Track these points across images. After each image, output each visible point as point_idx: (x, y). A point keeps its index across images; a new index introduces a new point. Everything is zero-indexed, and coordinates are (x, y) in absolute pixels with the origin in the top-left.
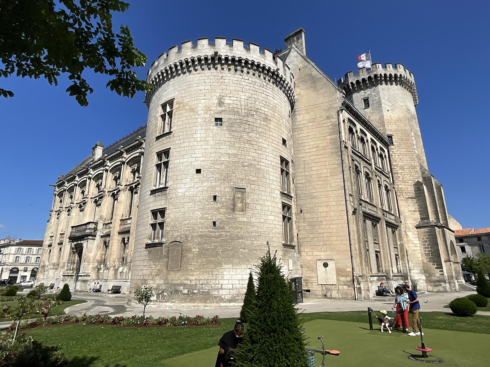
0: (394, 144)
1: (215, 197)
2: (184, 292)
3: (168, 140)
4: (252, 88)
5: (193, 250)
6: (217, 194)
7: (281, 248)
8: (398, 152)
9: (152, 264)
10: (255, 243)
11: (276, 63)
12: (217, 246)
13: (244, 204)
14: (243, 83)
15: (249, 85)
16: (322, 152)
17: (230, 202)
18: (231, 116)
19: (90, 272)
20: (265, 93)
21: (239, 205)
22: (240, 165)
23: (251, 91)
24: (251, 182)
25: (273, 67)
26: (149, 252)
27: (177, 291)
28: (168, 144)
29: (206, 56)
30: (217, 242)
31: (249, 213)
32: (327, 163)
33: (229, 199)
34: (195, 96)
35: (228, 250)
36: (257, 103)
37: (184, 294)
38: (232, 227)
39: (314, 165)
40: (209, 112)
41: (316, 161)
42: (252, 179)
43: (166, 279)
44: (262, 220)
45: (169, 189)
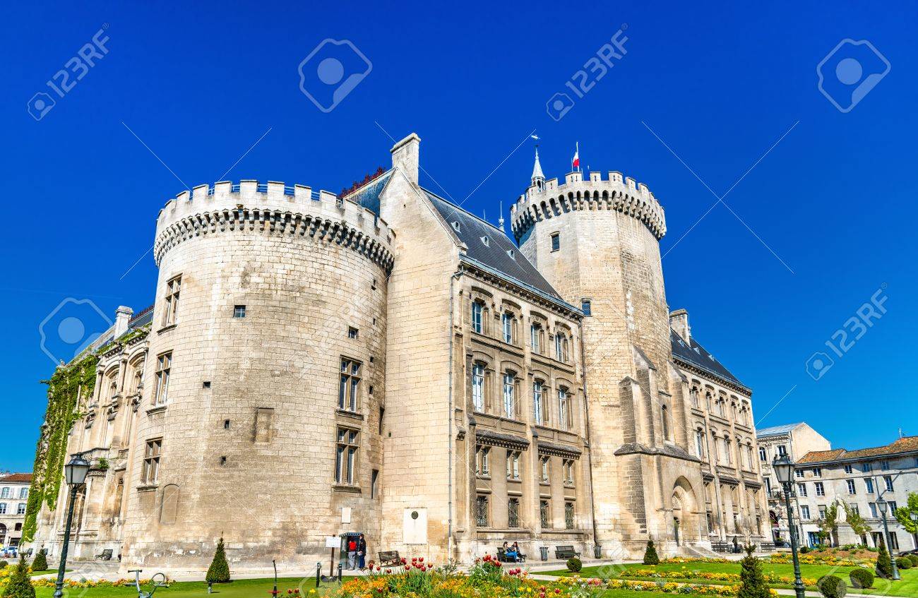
0: (593, 314)
1: (227, 422)
2: (177, 553)
3: (171, 337)
4: (297, 256)
5: (193, 496)
6: (231, 418)
7: (330, 492)
8: (599, 329)
9: (142, 515)
10: (284, 485)
11: (342, 211)
12: (225, 491)
13: (270, 432)
14: (281, 250)
15: (292, 251)
16: (424, 343)
17: (248, 429)
18: (260, 301)
19: (97, 528)
20: (319, 261)
21: (262, 432)
22: (268, 374)
23: (294, 262)
24: (283, 399)
25: (335, 218)
26: (141, 499)
27: (169, 552)
28: (171, 344)
29: (226, 211)
30: (226, 485)
31: (277, 442)
32: (431, 360)
33: (248, 424)
34: (209, 272)
35: (240, 497)
36: (304, 279)
37: (178, 556)
38: (249, 464)
39: (412, 362)
40: (226, 297)
41: (416, 356)
42: (286, 394)
43: (158, 536)
44: (297, 453)
45: (167, 410)
